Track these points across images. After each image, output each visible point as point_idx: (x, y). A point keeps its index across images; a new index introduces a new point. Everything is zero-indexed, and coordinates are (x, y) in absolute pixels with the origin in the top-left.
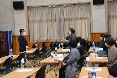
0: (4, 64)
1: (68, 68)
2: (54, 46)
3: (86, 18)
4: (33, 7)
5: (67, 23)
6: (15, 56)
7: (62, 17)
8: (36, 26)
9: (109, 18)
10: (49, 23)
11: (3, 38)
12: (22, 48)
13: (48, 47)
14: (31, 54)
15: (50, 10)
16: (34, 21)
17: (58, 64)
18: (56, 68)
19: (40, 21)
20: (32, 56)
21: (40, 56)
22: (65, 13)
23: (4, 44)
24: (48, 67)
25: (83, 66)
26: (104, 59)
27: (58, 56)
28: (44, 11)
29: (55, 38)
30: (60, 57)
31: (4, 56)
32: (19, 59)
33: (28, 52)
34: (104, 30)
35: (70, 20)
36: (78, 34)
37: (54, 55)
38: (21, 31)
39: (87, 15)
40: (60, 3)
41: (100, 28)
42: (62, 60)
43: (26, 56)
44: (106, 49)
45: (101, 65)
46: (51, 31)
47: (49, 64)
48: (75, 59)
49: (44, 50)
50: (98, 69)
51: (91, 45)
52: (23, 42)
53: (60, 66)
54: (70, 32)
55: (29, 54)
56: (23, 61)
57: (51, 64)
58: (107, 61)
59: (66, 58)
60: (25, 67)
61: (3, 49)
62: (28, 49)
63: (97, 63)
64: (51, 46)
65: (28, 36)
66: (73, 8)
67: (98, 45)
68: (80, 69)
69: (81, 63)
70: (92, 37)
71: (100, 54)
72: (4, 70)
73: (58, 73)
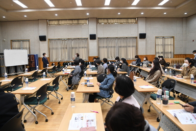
0: (33, 75)
1: (74, 78)
2: (65, 64)
3: (86, 47)
4: (52, 40)
5: (74, 50)
6: (40, 71)
7: (71, 46)
8: (54, 51)
9: (99, 48)
10: (63, 50)
11: (33, 59)
12: (45, 66)
13: (62, 65)
14: (51, 69)
15: (63, 41)
16: (53, 48)
17: (68, 75)
18: (66, 78)
19: (57, 49)
20: (51, 71)
21: (56, 70)
22: (73, 44)
23: (33, 63)
24: (61, 77)
25: (83, 76)
26: (95, 72)
27: (68, 71)
28: (59, 42)
29: (66, 60)
30: (69, 71)
31: (33, 70)
32: (42, 72)
33: (48, 68)
34: (96, 55)
35: (76, 48)
36: (81, 57)
37: (65, 70)
38: (44, 54)
39: (86, 46)
40: (69, 38)
41: (94, 53)
42: (69, 73)
43: (47, 71)
44: (96, 66)
45: (93, 75)
46: (64, 55)
47: (61, 75)
48: (78, 73)
49: (59, 67)
50: (91, 78)
51: (89, 64)
52: (46, 61)
53: (69, 77)
54: (76, 56)
55: (49, 70)
56: (44, 73)
57: (63, 76)
58: (97, 73)
59: (72, 72)
60: (46, 77)
61: (33, 66)
62: (48, 66)
63: (91, 74)
64: (63, 64)
65: (49, 58)
66: (78, 41)
67: (92, 64)
68: (81, 78)
69: (82, 74)
70: (89, 59)
71: (93, 69)
72: (33, 79)
73: (67, 81)
